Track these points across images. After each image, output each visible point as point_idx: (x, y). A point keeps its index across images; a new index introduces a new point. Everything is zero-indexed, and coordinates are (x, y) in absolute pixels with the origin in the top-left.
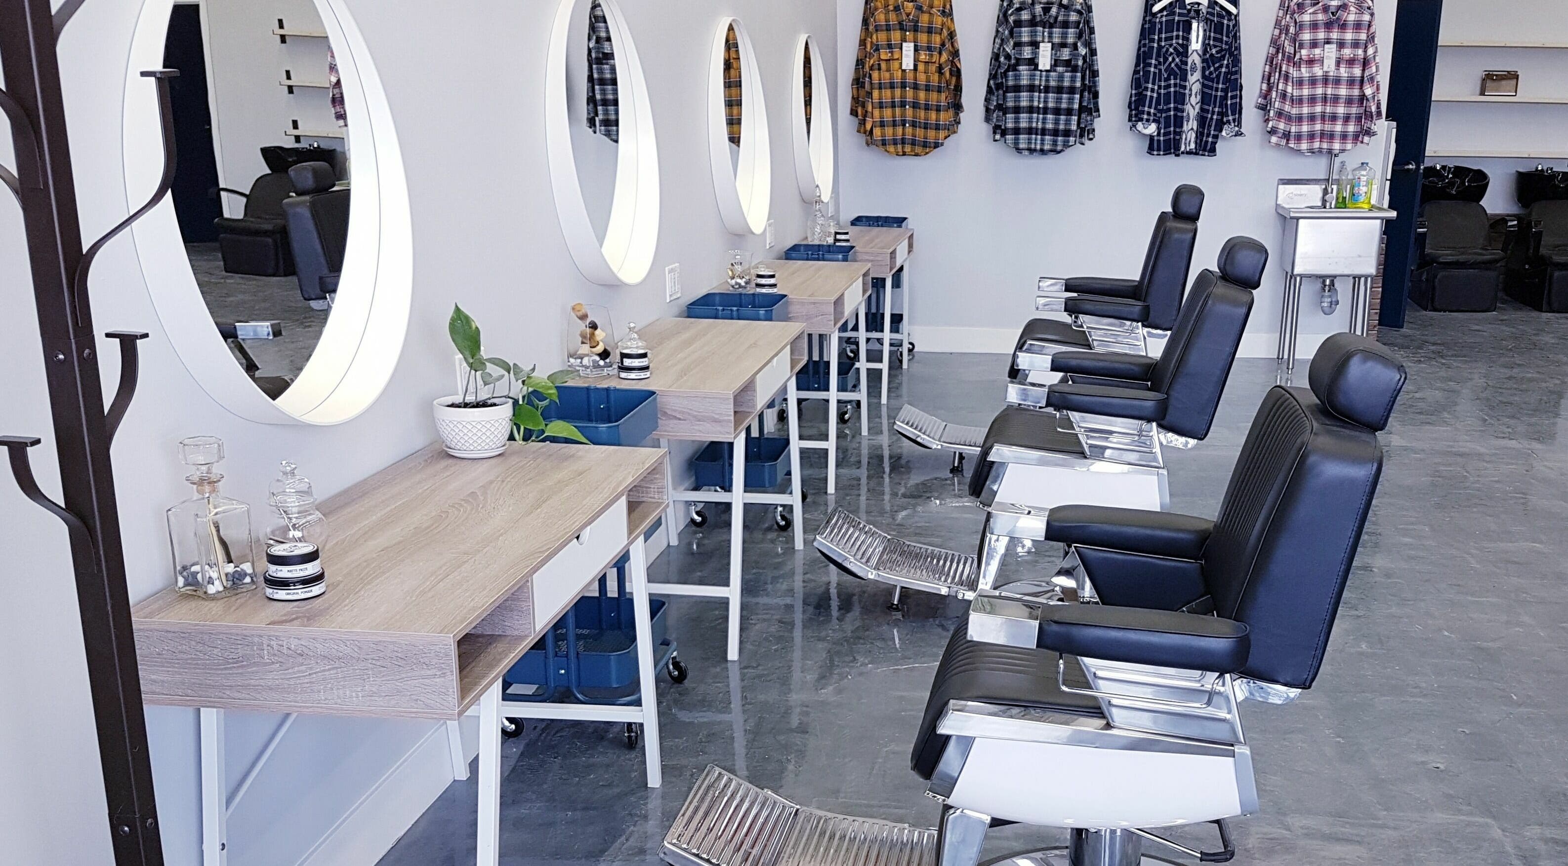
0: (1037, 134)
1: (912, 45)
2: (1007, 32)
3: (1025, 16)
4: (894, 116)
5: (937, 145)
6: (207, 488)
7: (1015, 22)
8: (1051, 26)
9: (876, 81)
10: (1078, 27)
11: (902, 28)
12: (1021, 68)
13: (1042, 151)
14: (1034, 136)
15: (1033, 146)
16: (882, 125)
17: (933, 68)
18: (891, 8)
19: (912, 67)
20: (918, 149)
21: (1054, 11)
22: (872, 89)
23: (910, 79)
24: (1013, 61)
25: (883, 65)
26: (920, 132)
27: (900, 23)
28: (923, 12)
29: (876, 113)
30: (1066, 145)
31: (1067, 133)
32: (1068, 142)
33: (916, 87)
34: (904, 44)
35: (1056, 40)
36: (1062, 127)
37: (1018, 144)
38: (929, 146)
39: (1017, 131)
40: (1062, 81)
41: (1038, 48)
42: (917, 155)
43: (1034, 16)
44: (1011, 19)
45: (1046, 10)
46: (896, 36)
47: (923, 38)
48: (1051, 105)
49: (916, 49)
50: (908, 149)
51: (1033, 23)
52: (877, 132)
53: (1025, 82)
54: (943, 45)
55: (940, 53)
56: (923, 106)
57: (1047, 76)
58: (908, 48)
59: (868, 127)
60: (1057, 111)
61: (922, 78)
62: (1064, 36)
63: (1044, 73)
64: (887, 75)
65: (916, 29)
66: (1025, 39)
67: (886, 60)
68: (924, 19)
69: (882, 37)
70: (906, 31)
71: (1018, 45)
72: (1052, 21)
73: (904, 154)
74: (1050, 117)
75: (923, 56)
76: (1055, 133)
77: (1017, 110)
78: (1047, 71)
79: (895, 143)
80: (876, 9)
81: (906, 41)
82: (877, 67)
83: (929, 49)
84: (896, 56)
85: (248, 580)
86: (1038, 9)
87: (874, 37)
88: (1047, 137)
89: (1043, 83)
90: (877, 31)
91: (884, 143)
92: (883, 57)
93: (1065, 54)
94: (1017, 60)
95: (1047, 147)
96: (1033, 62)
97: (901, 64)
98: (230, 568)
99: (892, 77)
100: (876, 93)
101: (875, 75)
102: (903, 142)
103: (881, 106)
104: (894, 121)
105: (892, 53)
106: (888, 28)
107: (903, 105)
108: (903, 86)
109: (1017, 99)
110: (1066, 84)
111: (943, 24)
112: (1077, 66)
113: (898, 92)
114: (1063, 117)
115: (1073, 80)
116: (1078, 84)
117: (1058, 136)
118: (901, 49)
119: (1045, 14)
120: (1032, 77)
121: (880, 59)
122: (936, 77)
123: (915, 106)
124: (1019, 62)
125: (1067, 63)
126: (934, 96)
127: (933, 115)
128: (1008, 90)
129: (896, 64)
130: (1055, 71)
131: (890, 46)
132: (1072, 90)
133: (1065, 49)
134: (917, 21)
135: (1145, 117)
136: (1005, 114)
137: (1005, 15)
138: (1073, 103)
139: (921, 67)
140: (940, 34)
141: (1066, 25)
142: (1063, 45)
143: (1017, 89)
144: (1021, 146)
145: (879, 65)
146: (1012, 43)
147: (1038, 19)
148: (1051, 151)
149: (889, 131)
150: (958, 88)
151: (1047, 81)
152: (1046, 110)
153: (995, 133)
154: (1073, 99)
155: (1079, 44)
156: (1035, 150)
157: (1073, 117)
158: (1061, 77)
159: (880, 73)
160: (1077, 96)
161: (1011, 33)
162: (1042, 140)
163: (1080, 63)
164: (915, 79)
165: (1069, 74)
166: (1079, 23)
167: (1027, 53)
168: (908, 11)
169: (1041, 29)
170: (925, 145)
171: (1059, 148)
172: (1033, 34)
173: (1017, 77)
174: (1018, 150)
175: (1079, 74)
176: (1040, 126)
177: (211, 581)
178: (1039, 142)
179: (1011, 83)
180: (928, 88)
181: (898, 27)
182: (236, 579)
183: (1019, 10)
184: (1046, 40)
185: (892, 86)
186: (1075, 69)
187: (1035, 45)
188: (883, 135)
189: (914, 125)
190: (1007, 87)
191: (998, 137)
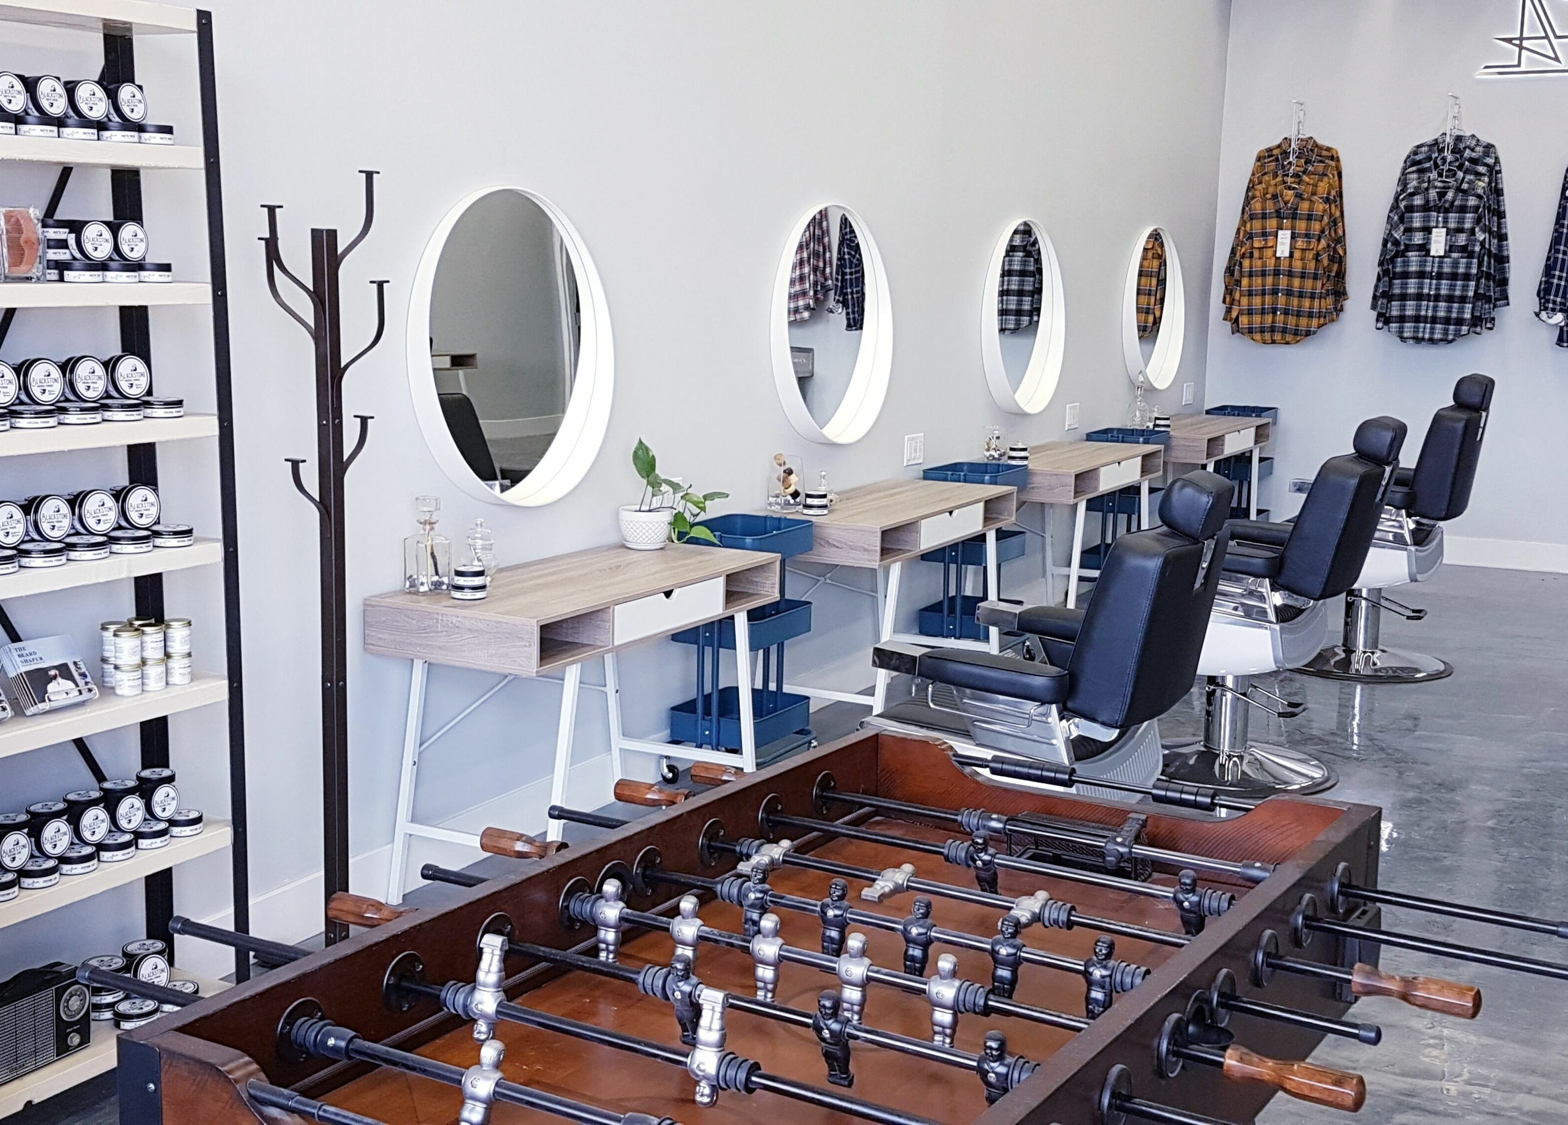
0: (1426, 322)
1: (1289, 232)
2: (1396, 218)
3: (1418, 201)
4: (1263, 304)
5: (1308, 333)
6: (428, 527)
7: (1406, 207)
8: (1447, 211)
9: (1246, 269)
10: (1476, 212)
11: (1279, 215)
12: (1410, 254)
13: (1432, 341)
14: (1422, 325)
15: (1420, 335)
16: (1250, 312)
17: (1310, 255)
18: (1269, 196)
19: (1287, 254)
20: (1289, 337)
21: (1450, 195)
22: (1242, 276)
23: (1284, 266)
24: (1402, 247)
25: (1256, 254)
26: (1292, 320)
27: (1278, 211)
28: (1303, 199)
29: (1245, 301)
30: (1458, 334)
31: (1460, 322)
32: (1460, 331)
33: (1290, 274)
34: (1280, 232)
35: (1452, 225)
36: (1454, 315)
37: (1402, 332)
38: (1300, 335)
39: (1402, 319)
40: (1457, 267)
41: (1430, 233)
42: (1287, 343)
43: (1427, 201)
44: (1402, 205)
45: (1442, 195)
46: (1272, 224)
47: (1301, 225)
48: (1443, 292)
49: (1293, 237)
50: (1278, 337)
51: (1426, 208)
52: (1244, 320)
53: (1413, 268)
54: (1323, 231)
55: (1319, 240)
56: (1297, 294)
57: (1441, 263)
58: (1284, 237)
59: (1234, 314)
60: (1450, 299)
61: (1297, 265)
62: (1461, 221)
63: (1437, 260)
64: (1259, 263)
65: (1294, 217)
66: (1417, 224)
67: (1260, 248)
68: (1305, 206)
69: (1257, 225)
70: (1284, 218)
71: (1409, 230)
72: (1447, 205)
73: (1274, 342)
74: (1442, 304)
75: (1300, 243)
76: (1447, 321)
77: (1403, 297)
78: (1440, 257)
79: (1262, 331)
80: (1254, 197)
81: (1282, 229)
82: (1248, 255)
83: (1307, 236)
84: (1270, 244)
85: (444, 587)
86: (1433, 194)
87: (1248, 225)
88: (1438, 326)
89: (1435, 270)
90: (1251, 219)
91: (1250, 331)
92: (1256, 245)
93: (1462, 239)
94: (1406, 245)
95: (1437, 336)
96: (1424, 249)
97: (1275, 251)
98: (436, 578)
99: (1264, 265)
100: (1245, 282)
101: (1246, 263)
102: (1272, 329)
103: (1250, 294)
104: (1263, 309)
105: (1266, 240)
106: (1264, 217)
107: (1275, 292)
108: (1277, 273)
109: (1404, 286)
110: (1461, 270)
111: (1325, 211)
112: (1473, 252)
113: (1269, 280)
114: (1456, 305)
115: (1468, 266)
116: (1474, 271)
117: (1449, 324)
118: (1276, 236)
119: (1440, 200)
120: (1423, 263)
121: (1252, 248)
122: (1313, 264)
123: (1289, 293)
124: (1408, 248)
125: (1463, 249)
126: (1309, 283)
127: (1307, 303)
128: (1395, 276)
129: (1269, 253)
130: (1449, 257)
131: (1264, 234)
132: (1467, 277)
133: (1462, 235)
134: (1296, 209)
135: (1551, 305)
136: (1389, 301)
137: (1397, 199)
138: (1467, 291)
139: (1297, 254)
140: (1321, 221)
141: (1463, 209)
142: (1460, 230)
143: (1405, 275)
144: (1406, 335)
145: (1252, 253)
146: (1402, 229)
147: (1432, 204)
148: (1441, 340)
149: (1257, 319)
150: (1341, 275)
151: (1440, 267)
152: (1437, 298)
153: (1377, 321)
154: (1467, 286)
155: (1477, 229)
156: (1423, 339)
157: (1467, 305)
158: (1456, 264)
159: (1251, 262)
160: (1473, 283)
161: (1402, 219)
162: (1432, 329)
163: (1477, 249)
164: (1290, 266)
165: (1464, 260)
166: (1478, 207)
167: (1418, 238)
168: (1286, 198)
169: (1435, 214)
170: (1296, 333)
171: (1450, 337)
172: (1427, 219)
173: (1406, 263)
174: (1403, 339)
175: (1475, 261)
176: (1430, 313)
177: (422, 584)
178: (1428, 331)
179: (1398, 270)
180: (1303, 276)
181: (1274, 215)
182: (437, 585)
183: (1412, 195)
184: (1441, 225)
185: (1264, 274)
186: (1471, 255)
187: (1427, 230)
188: (1250, 323)
189: (1286, 312)
190: (1394, 273)
191: (1380, 325)
